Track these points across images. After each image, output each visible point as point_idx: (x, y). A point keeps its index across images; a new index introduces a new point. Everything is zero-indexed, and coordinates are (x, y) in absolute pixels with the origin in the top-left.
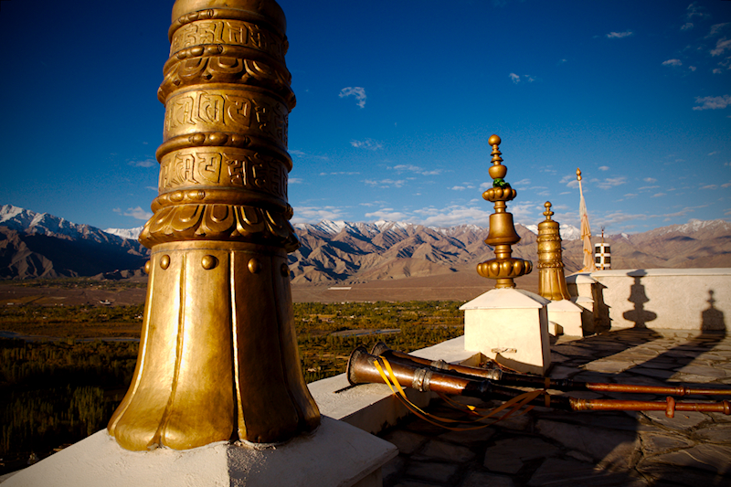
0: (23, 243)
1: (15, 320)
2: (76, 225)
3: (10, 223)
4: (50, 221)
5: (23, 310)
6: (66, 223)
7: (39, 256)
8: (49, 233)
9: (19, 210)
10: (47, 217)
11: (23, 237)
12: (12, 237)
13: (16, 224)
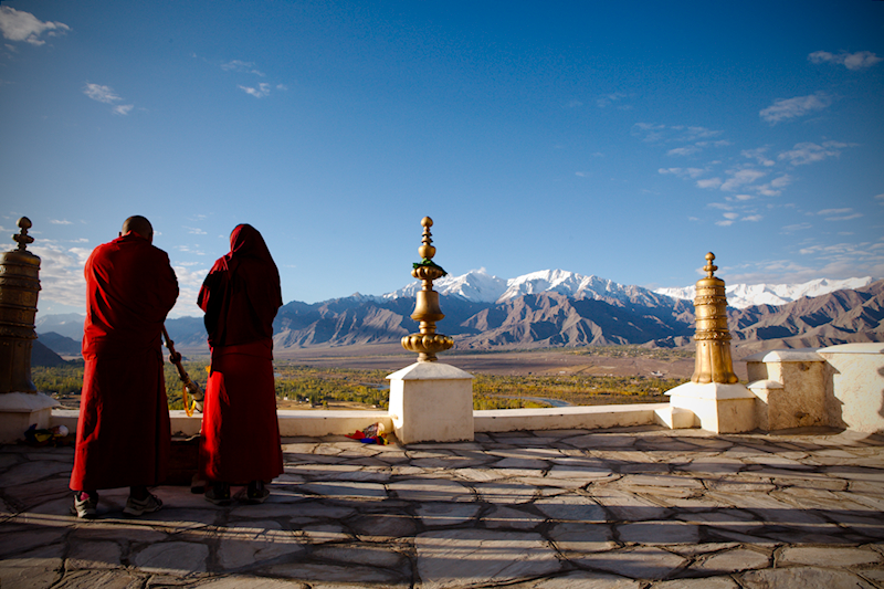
0: (572, 308)
1: (567, 389)
2: (624, 287)
3: (560, 289)
4: (597, 284)
5: (574, 380)
6: (613, 285)
7: (588, 322)
8: (597, 297)
9: (566, 275)
10: (594, 280)
11: (572, 302)
12: (563, 303)
13: (565, 289)
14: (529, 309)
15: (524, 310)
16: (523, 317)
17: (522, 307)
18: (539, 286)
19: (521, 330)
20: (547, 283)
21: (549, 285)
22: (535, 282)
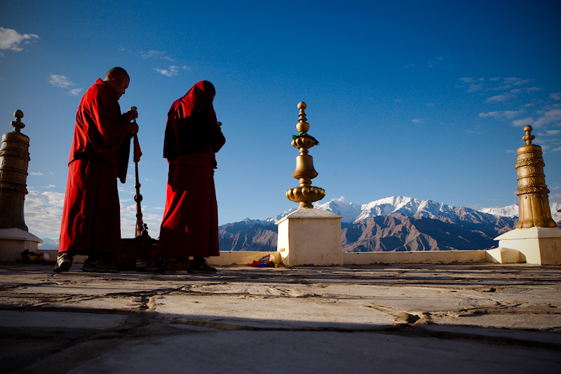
0: (413, 226)
2: (454, 208)
3: (402, 211)
4: (432, 206)
6: (445, 207)
7: (426, 236)
8: (432, 217)
9: (407, 200)
10: (430, 203)
11: (413, 221)
12: (405, 221)
13: (407, 211)
14: (379, 228)
15: (375, 228)
16: (374, 233)
17: (373, 226)
18: (386, 209)
19: (373, 243)
20: (391, 207)
21: (394, 208)
22: (382, 206)
